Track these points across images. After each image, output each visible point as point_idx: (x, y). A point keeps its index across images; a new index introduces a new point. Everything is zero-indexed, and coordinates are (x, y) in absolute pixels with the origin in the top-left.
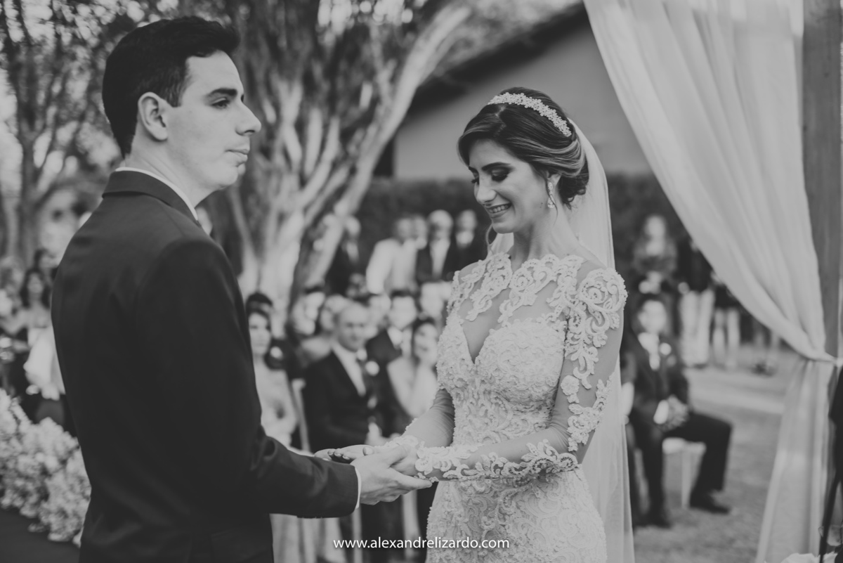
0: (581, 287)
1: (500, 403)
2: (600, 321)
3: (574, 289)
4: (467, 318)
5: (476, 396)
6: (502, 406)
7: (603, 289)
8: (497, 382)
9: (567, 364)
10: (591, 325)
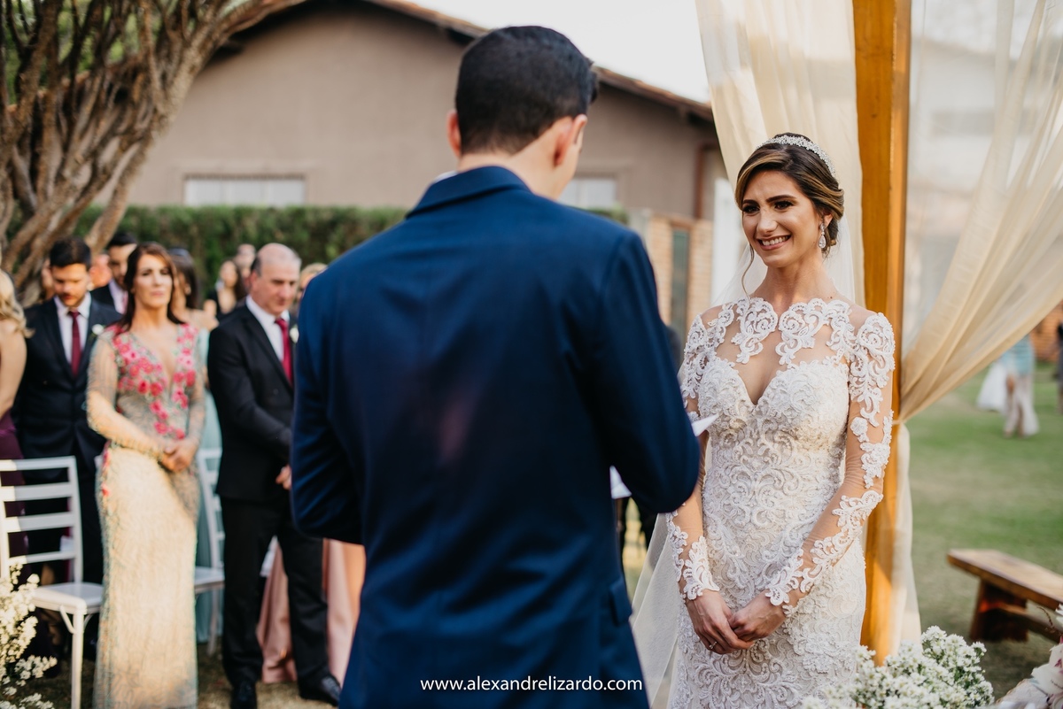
0: (860, 333)
1: (786, 441)
2: (881, 363)
3: (852, 334)
4: (738, 361)
5: (755, 436)
6: (788, 444)
7: (881, 334)
8: (790, 421)
9: (853, 407)
10: (874, 368)
